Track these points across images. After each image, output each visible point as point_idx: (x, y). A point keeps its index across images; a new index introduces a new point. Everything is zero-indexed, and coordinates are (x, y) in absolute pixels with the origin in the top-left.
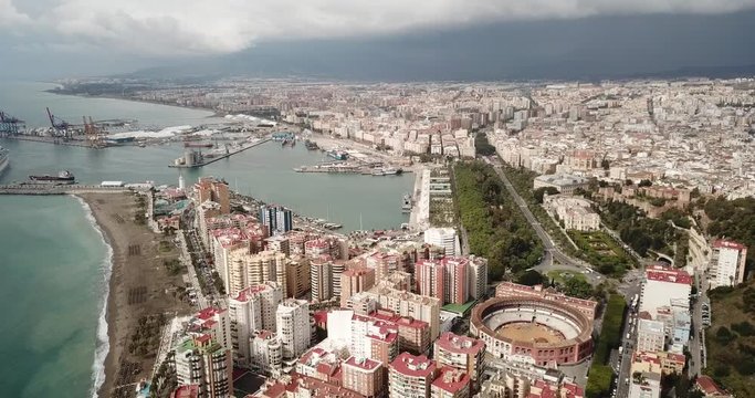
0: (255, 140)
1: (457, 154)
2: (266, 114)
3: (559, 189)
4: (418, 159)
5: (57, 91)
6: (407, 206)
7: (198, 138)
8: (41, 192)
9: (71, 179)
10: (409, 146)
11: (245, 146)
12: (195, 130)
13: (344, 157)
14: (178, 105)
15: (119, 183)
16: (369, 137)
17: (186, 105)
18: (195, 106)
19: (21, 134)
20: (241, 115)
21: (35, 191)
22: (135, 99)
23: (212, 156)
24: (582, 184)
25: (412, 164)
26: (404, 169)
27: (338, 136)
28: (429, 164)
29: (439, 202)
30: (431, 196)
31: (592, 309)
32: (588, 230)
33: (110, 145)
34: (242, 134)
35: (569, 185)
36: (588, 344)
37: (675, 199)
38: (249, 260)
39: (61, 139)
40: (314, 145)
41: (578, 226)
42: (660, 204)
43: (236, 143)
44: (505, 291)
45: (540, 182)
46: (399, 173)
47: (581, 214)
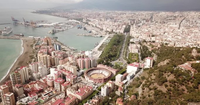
0: (72, 27)
1: (119, 32)
2: (79, 20)
3: (135, 42)
4: (108, 33)
5: (34, 12)
6: (96, 45)
7: (59, 26)
8: (15, 38)
9: (23, 36)
10: (108, 30)
11: (68, 28)
12: (59, 24)
13: (90, 32)
14: (60, 17)
15: (32, 37)
16: (100, 27)
17: (62, 17)
18: (64, 17)
19: (19, 24)
20: (73, 20)
22: (50, 15)
23: (59, 31)
24: (141, 41)
25: (106, 34)
26: (103, 36)
27: (93, 26)
28: (111, 35)
29: (104, 44)
30: (103, 43)
31: (115, 72)
32: (135, 53)
33: (37, 27)
34: (70, 25)
35: (138, 41)
36: (107, 79)
37: (157, 46)
38: (41, 56)
39: (26, 25)
40: (86, 28)
41: (133, 52)
42: (153, 47)
43: (66, 27)
44: (99, 66)
45: (131, 40)
46: (101, 36)
47: (134, 49)
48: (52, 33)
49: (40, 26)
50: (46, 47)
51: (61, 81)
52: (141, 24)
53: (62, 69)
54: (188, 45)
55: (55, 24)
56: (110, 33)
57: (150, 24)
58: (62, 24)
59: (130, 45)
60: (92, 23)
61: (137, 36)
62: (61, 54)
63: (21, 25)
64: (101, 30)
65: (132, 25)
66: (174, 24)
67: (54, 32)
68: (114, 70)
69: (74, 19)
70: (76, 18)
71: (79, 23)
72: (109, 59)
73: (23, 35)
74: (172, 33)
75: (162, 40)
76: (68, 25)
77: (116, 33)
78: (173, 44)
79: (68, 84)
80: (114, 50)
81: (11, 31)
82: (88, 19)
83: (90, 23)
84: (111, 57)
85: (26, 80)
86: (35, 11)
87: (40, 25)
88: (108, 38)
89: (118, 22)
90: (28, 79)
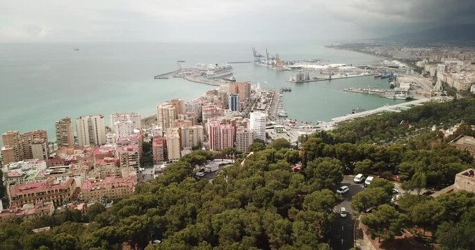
0: (365, 74)
10: (456, 84)
13: (392, 87)
23: (318, 79)
26: (416, 97)
28: (448, 97)
30: (383, 112)
33: (287, 70)
39: (270, 66)
46: (409, 99)
48: (296, 81)
49: (294, 68)
56: (451, 94)
58: (347, 68)
64: (434, 85)
67: (300, 82)
69: (401, 60)
71: (397, 67)
73: (234, 81)
76: (359, 70)
81: (229, 73)
83: (428, 68)
87: (300, 66)
88: (422, 103)
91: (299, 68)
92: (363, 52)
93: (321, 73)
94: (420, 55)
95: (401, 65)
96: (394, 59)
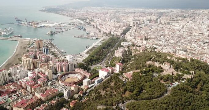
0: (73, 28)
1: (116, 34)
2: (83, 20)
3: (124, 46)
5: (42, 11)
6: (86, 48)
7: (60, 26)
9: (21, 37)
10: (106, 31)
11: (68, 29)
12: (62, 24)
13: (88, 34)
15: (29, 38)
18: (69, 16)
19: (22, 24)
21: (11, 40)
22: (57, 13)
23: (58, 32)
24: (130, 45)
25: (102, 36)
27: (94, 27)
28: (107, 37)
29: (95, 48)
30: (95, 46)
31: (88, 76)
32: (119, 57)
33: (39, 27)
34: (71, 26)
35: (127, 45)
36: (77, 82)
37: (140, 51)
38: (24, 60)
39: (29, 25)
40: (85, 30)
41: (117, 56)
42: (136, 52)
43: (67, 28)
44: (76, 70)
45: (122, 44)
46: (97, 39)
47: (119, 53)
48: (50, 34)
49: (41, 26)
50: (34, 50)
51: (32, 83)
52: (142, 26)
53: (39, 73)
54: (174, 50)
55: (57, 24)
56: (107, 35)
57: (153, 25)
58: (63, 25)
59: (118, 49)
60: (94, 24)
61: (130, 40)
62: (44, 57)
63: (24, 25)
64: (99, 31)
65: (134, 26)
66: (178, 25)
67: (52, 34)
68: (88, 74)
69: (79, 19)
70: (81, 17)
71: (81, 23)
72: (90, 63)
74: (168, 37)
75: (152, 44)
76: (69, 26)
77: (113, 35)
78: (161, 49)
79: (37, 86)
80: (99, 54)
82: (93, 18)
83: (92, 23)
84: (93, 61)
85: (6, 81)
86: (44, 9)
88: (102, 40)
89: (121, 22)
90: (8, 81)
91: (44, 26)
92: (60, 14)
93: (56, 28)
94: (84, 16)
95: (82, 22)
96: (76, 19)
